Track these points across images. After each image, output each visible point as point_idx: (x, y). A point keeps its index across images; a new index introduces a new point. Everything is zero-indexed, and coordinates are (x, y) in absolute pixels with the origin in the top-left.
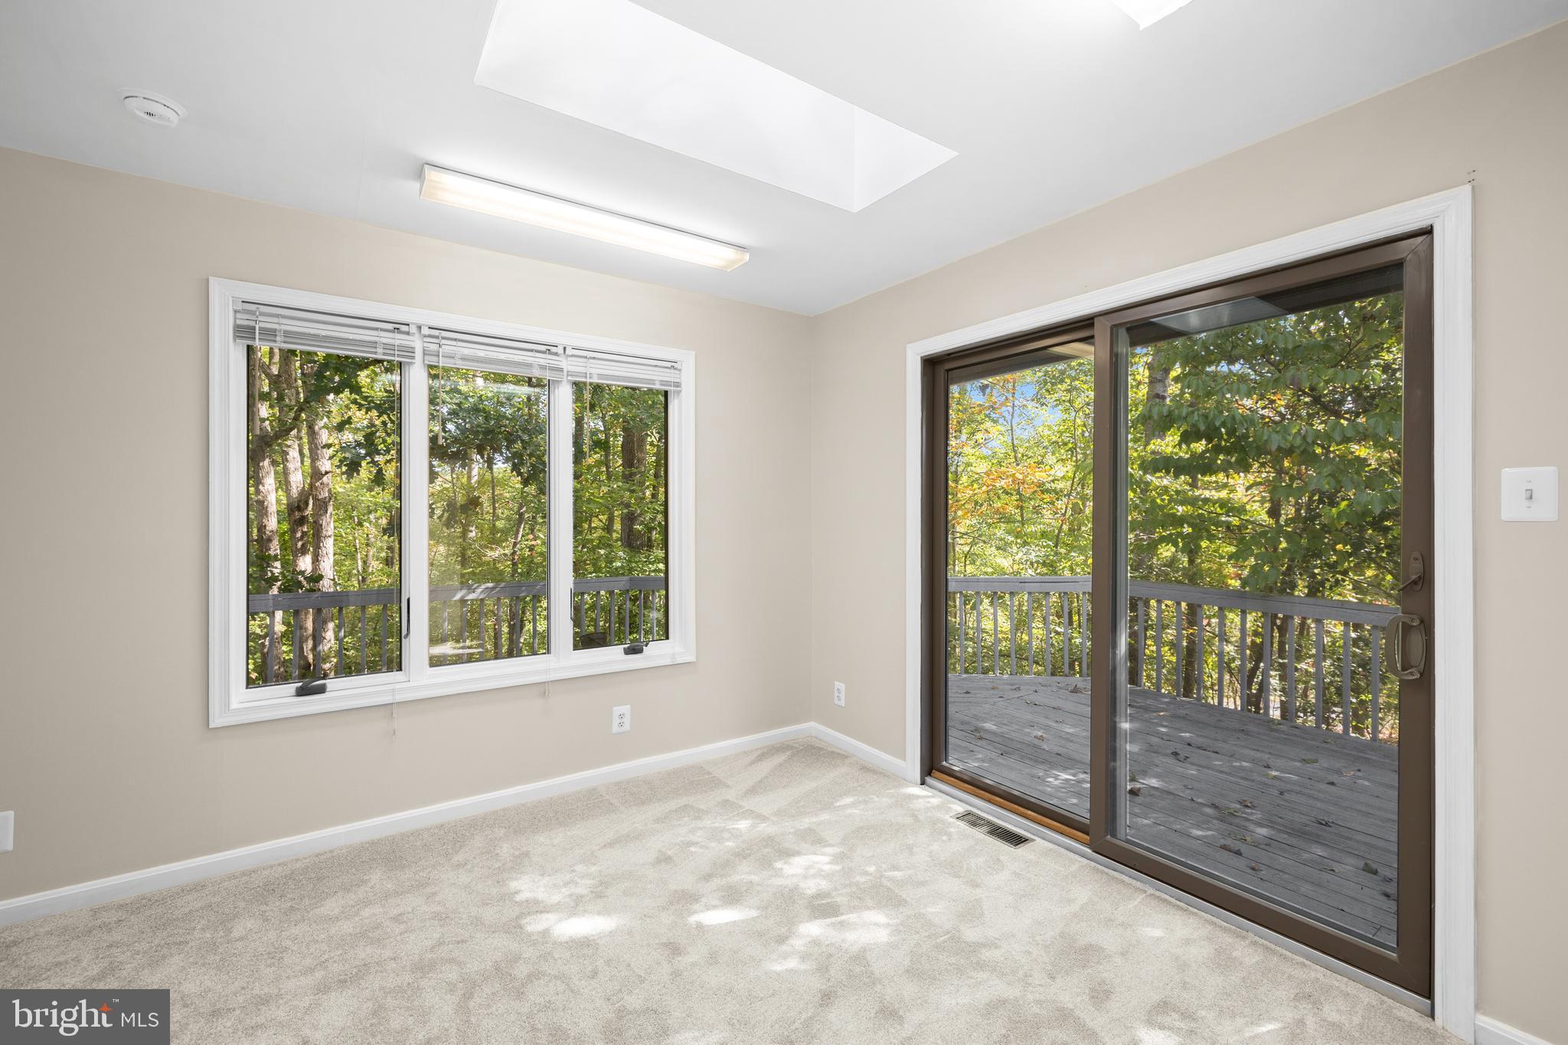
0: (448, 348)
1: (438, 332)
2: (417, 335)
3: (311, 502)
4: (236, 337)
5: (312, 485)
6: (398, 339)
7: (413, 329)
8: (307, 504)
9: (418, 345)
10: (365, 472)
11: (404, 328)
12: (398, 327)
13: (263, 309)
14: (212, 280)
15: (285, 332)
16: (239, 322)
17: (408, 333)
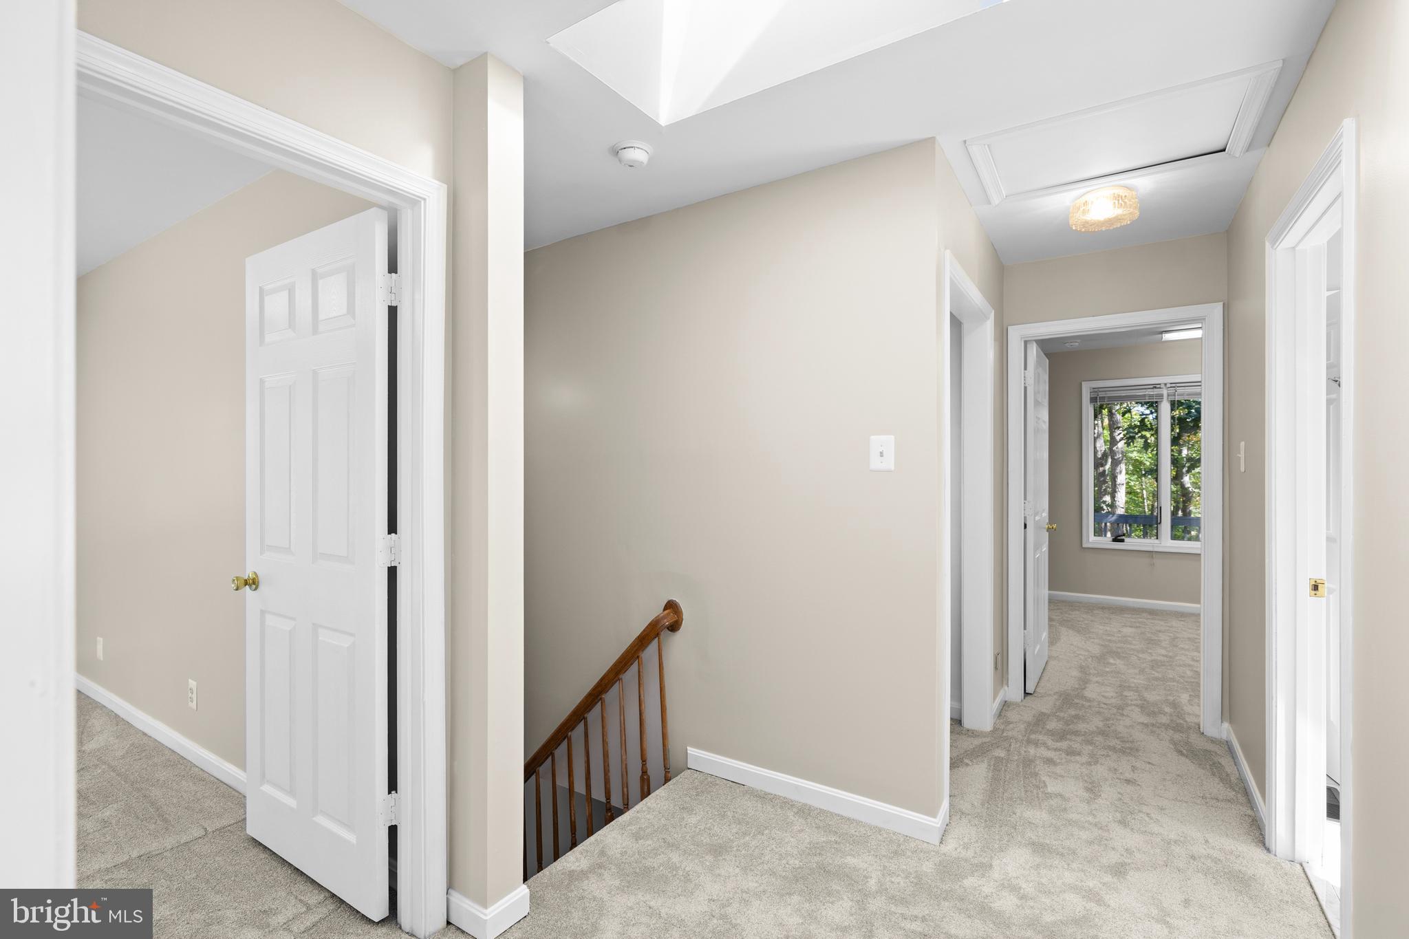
0: (1180, 390)
1: (1175, 385)
2: (1164, 387)
3: (1110, 460)
4: (1091, 402)
5: (1111, 449)
6: (1156, 392)
7: (1162, 386)
8: (1106, 461)
9: (1165, 392)
10: (1139, 442)
11: (1158, 386)
12: (1155, 387)
13: (1100, 390)
14: (1083, 383)
15: (1109, 397)
16: (1092, 396)
17: (1160, 388)
